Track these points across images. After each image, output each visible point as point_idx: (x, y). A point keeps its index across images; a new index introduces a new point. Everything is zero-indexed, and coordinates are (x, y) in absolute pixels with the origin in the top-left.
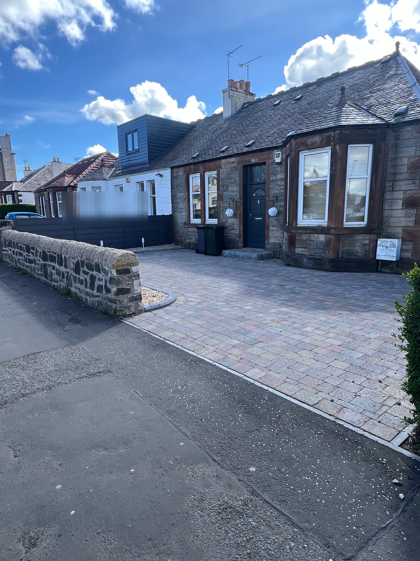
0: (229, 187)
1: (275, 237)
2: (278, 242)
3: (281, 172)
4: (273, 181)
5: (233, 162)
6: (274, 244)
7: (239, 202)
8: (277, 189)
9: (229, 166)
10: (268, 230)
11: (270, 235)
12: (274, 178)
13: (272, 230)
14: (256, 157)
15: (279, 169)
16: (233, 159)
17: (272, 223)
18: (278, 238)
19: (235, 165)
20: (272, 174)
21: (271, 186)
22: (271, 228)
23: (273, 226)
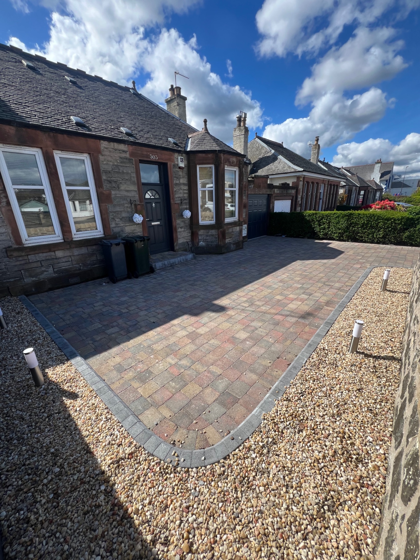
0: (121, 185)
1: (183, 237)
2: (185, 241)
3: (183, 177)
4: (176, 184)
5: (124, 151)
6: (183, 244)
7: (139, 204)
8: (181, 193)
9: (117, 155)
10: (176, 232)
11: (179, 236)
12: (178, 182)
13: (180, 232)
14: (155, 153)
15: (181, 173)
16: (122, 147)
17: (180, 225)
18: (185, 238)
19: (128, 155)
20: (175, 177)
21: (175, 190)
22: (180, 230)
23: (181, 228)
